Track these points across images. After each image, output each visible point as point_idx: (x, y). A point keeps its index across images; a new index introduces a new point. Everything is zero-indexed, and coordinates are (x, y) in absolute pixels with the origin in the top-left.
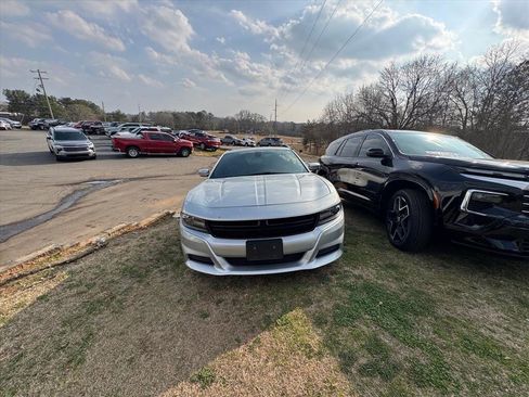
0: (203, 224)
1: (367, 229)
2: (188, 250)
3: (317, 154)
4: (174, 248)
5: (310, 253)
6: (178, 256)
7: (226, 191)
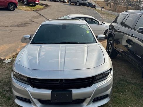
0: (26, 79)
1: (134, 81)
2: (16, 94)
3: (115, 10)
4: (6, 88)
5: (88, 100)
6: (8, 94)
7: (42, 53)
